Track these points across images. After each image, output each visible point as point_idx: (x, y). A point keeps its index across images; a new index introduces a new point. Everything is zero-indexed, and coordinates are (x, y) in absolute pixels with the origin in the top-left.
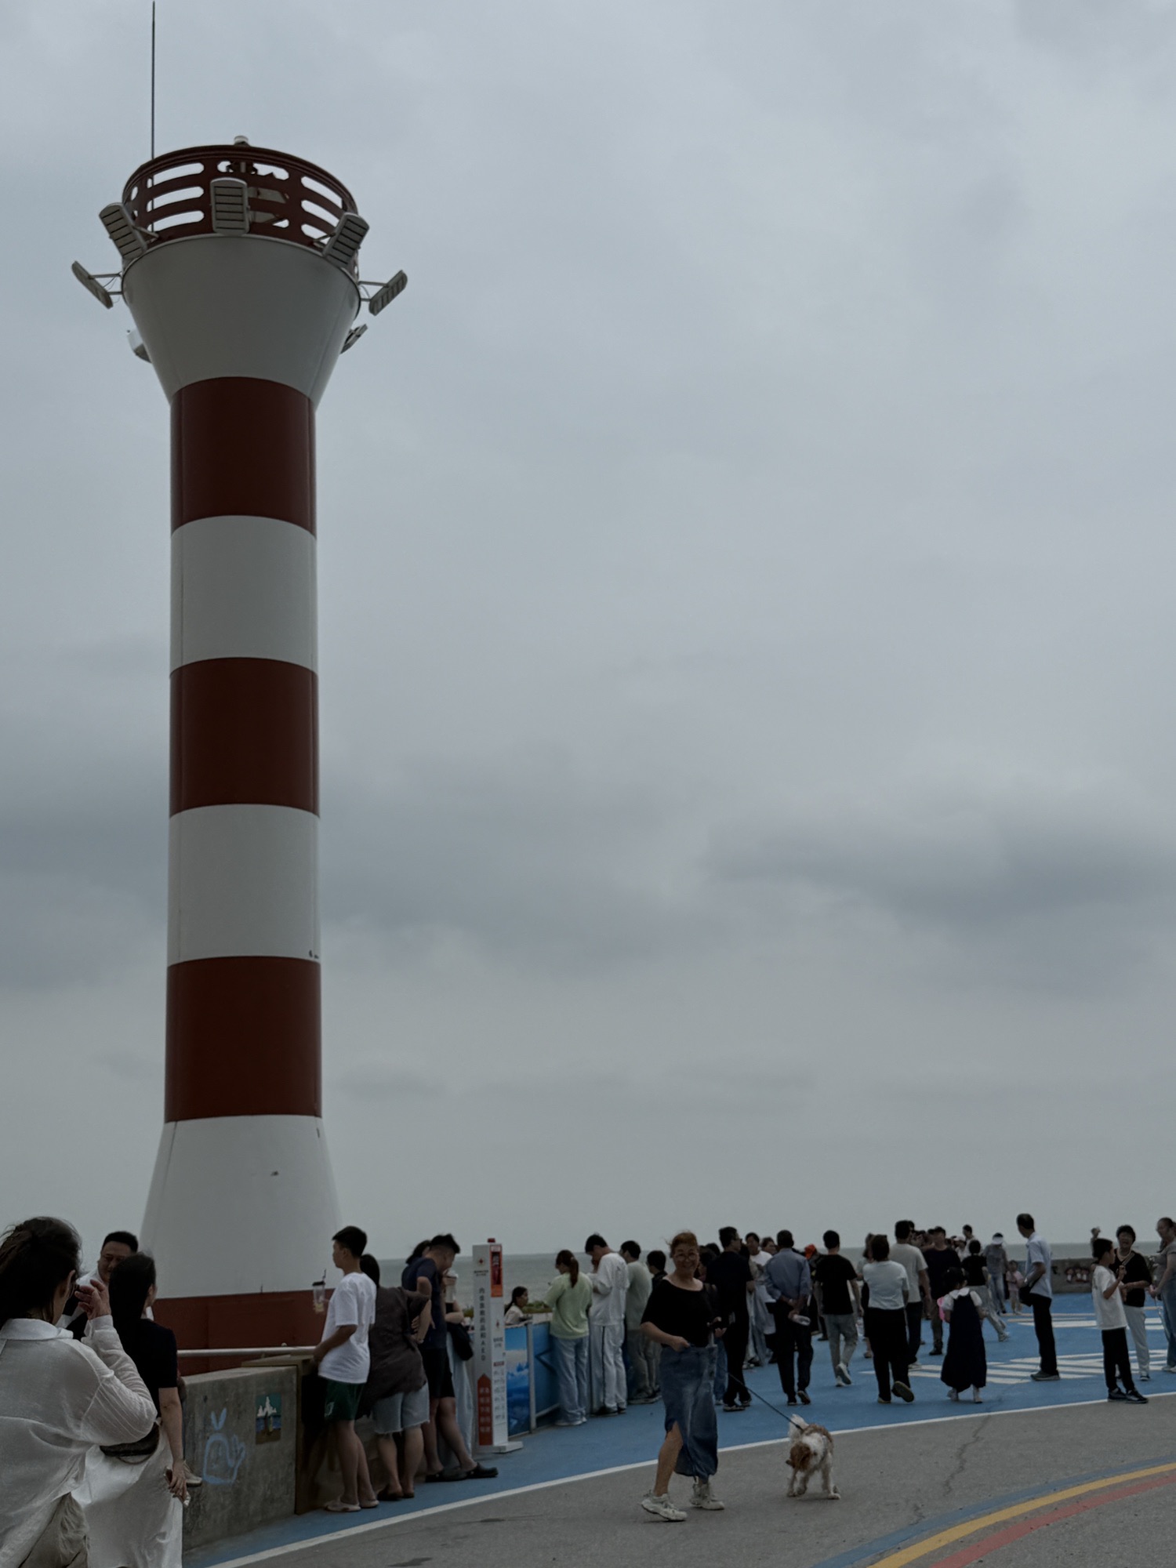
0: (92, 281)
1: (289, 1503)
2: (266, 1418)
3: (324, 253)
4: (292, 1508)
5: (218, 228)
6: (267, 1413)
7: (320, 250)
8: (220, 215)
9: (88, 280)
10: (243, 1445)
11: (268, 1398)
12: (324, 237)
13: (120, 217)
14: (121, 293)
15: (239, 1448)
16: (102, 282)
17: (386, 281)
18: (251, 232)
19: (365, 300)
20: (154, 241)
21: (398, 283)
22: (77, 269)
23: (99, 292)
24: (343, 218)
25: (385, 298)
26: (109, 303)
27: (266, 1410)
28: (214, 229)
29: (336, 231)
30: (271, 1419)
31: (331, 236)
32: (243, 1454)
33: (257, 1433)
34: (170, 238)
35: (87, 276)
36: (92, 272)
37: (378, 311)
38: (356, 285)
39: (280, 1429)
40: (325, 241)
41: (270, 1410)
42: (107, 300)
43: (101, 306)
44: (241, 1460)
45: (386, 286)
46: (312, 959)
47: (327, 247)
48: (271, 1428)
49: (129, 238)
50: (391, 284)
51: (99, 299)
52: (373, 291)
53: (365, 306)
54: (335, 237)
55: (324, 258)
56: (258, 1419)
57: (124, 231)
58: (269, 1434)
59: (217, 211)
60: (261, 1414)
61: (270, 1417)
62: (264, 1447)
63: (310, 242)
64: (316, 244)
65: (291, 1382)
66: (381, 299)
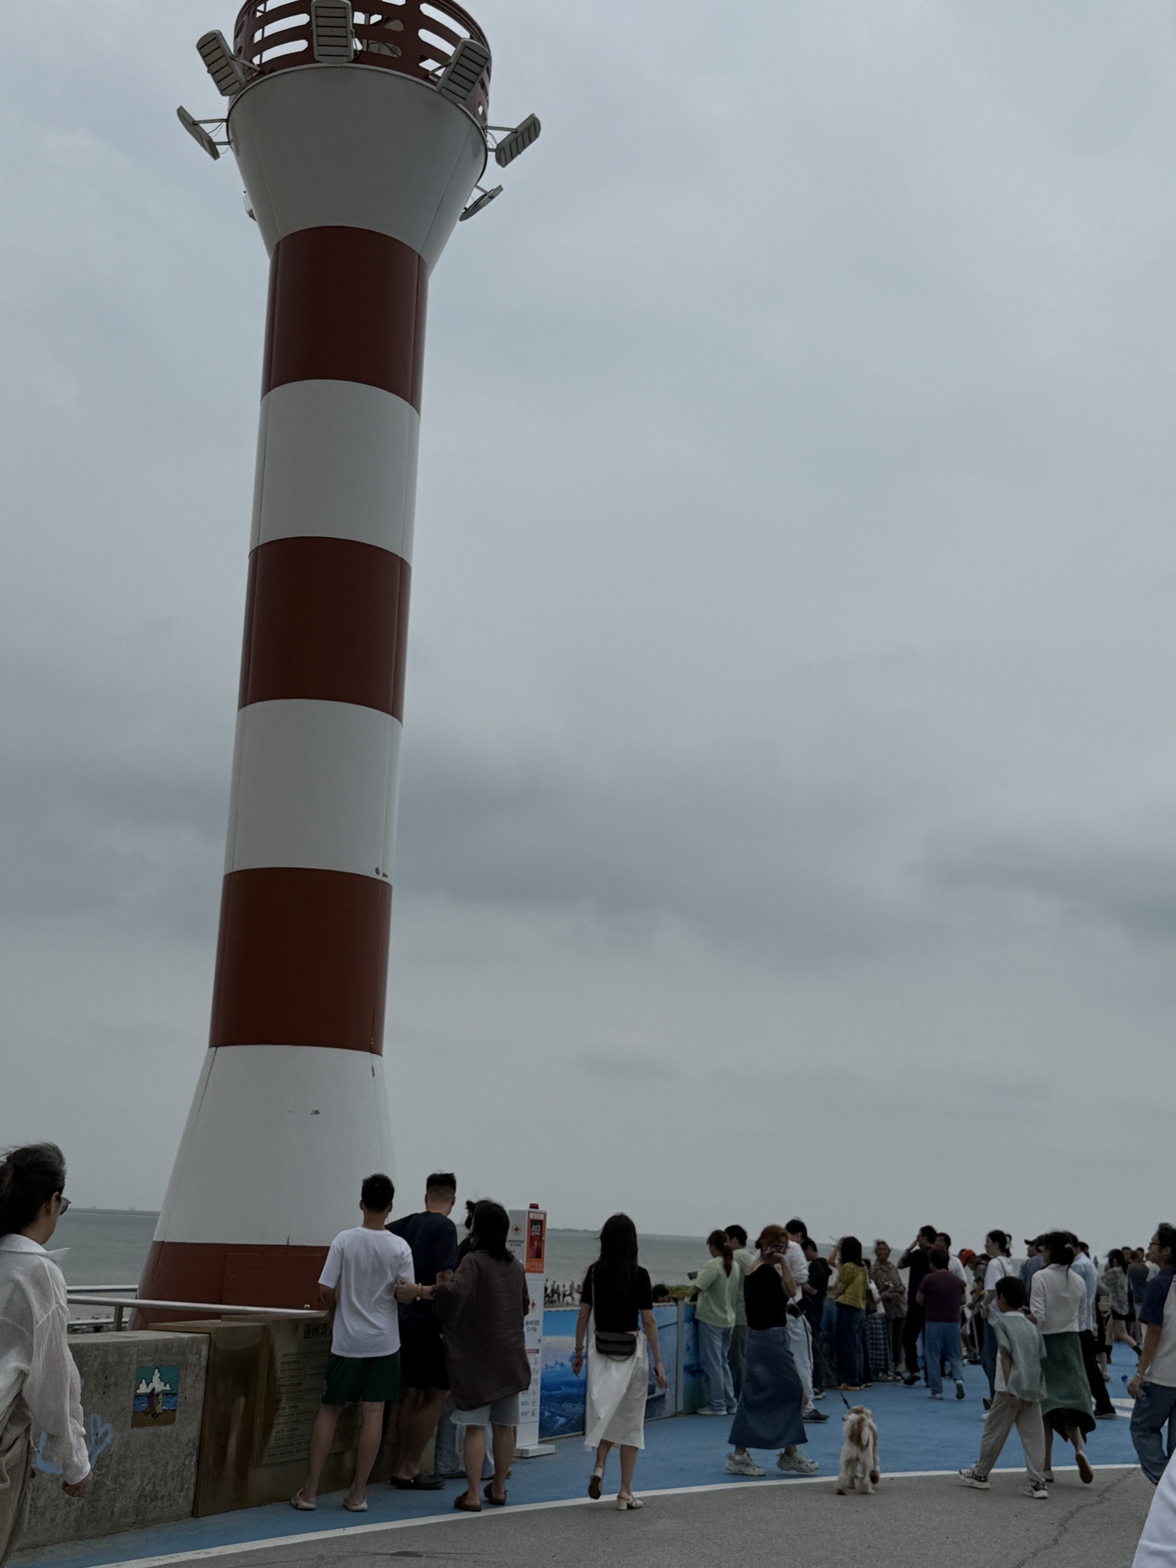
0: (196, 126)
1: (185, 1501)
2: (152, 1395)
3: (438, 86)
4: (189, 1508)
5: (319, 55)
6: (153, 1390)
7: (435, 84)
8: (323, 40)
9: (192, 126)
10: (108, 1426)
11: (156, 1371)
12: (439, 68)
13: (217, 46)
14: (229, 143)
15: (101, 1432)
16: (207, 128)
17: (515, 126)
18: (354, 61)
19: (492, 150)
20: (256, 76)
21: (529, 131)
22: (182, 114)
23: (204, 141)
24: (459, 45)
25: (514, 146)
26: (215, 155)
27: (151, 1386)
28: (317, 58)
29: (452, 60)
30: (161, 1397)
31: (446, 66)
32: (108, 1439)
33: (135, 1412)
34: (272, 71)
35: (191, 122)
36: (196, 118)
37: (506, 164)
38: (482, 130)
39: (175, 1410)
40: (440, 73)
41: (158, 1385)
42: (213, 150)
43: (206, 155)
44: (104, 1445)
45: (514, 131)
46: (380, 877)
47: (441, 80)
48: (159, 1409)
49: (226, 71)
50: (519, 129)
51: (205, 149)
52: (501, 136)
53: (492, 156)
54: (452, 67)
55: (440, 92)
56: (137, 1396)
57: (222, 62)
58: (155, 1415)
59: (318, 36)
60: (143, 1389)
61: (158, 1395)
62: (143, 1432)
63: (426, 75)
64: (431, 77)
65: (199, 1353)
66: (508, 146)
